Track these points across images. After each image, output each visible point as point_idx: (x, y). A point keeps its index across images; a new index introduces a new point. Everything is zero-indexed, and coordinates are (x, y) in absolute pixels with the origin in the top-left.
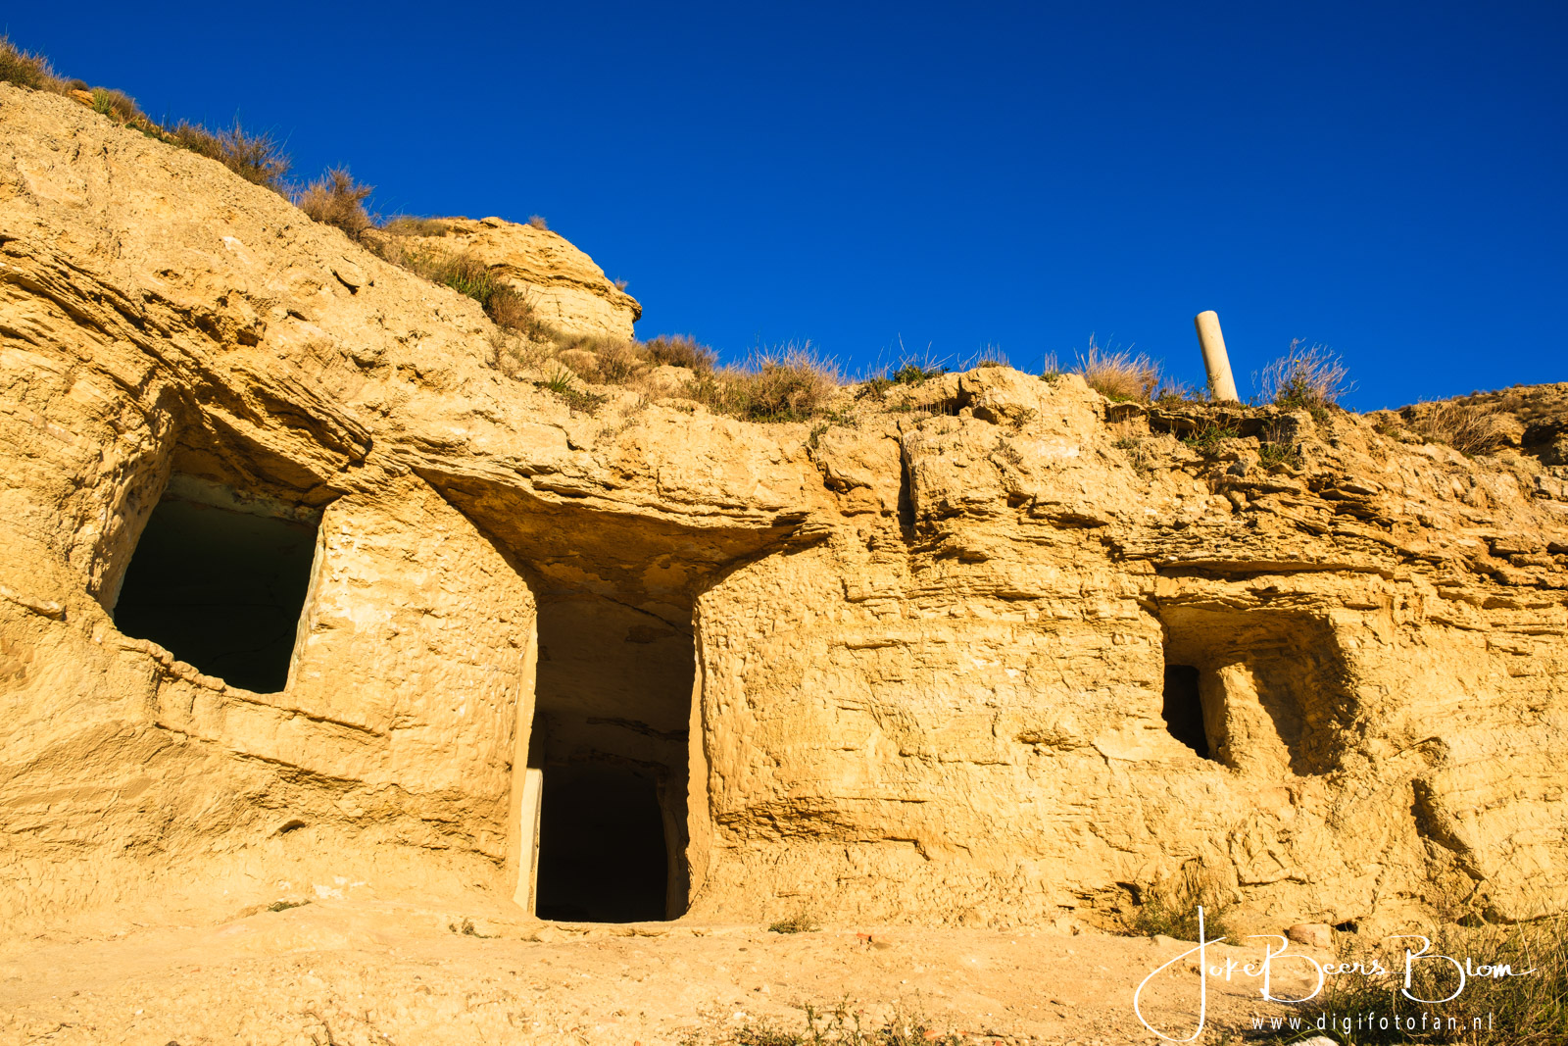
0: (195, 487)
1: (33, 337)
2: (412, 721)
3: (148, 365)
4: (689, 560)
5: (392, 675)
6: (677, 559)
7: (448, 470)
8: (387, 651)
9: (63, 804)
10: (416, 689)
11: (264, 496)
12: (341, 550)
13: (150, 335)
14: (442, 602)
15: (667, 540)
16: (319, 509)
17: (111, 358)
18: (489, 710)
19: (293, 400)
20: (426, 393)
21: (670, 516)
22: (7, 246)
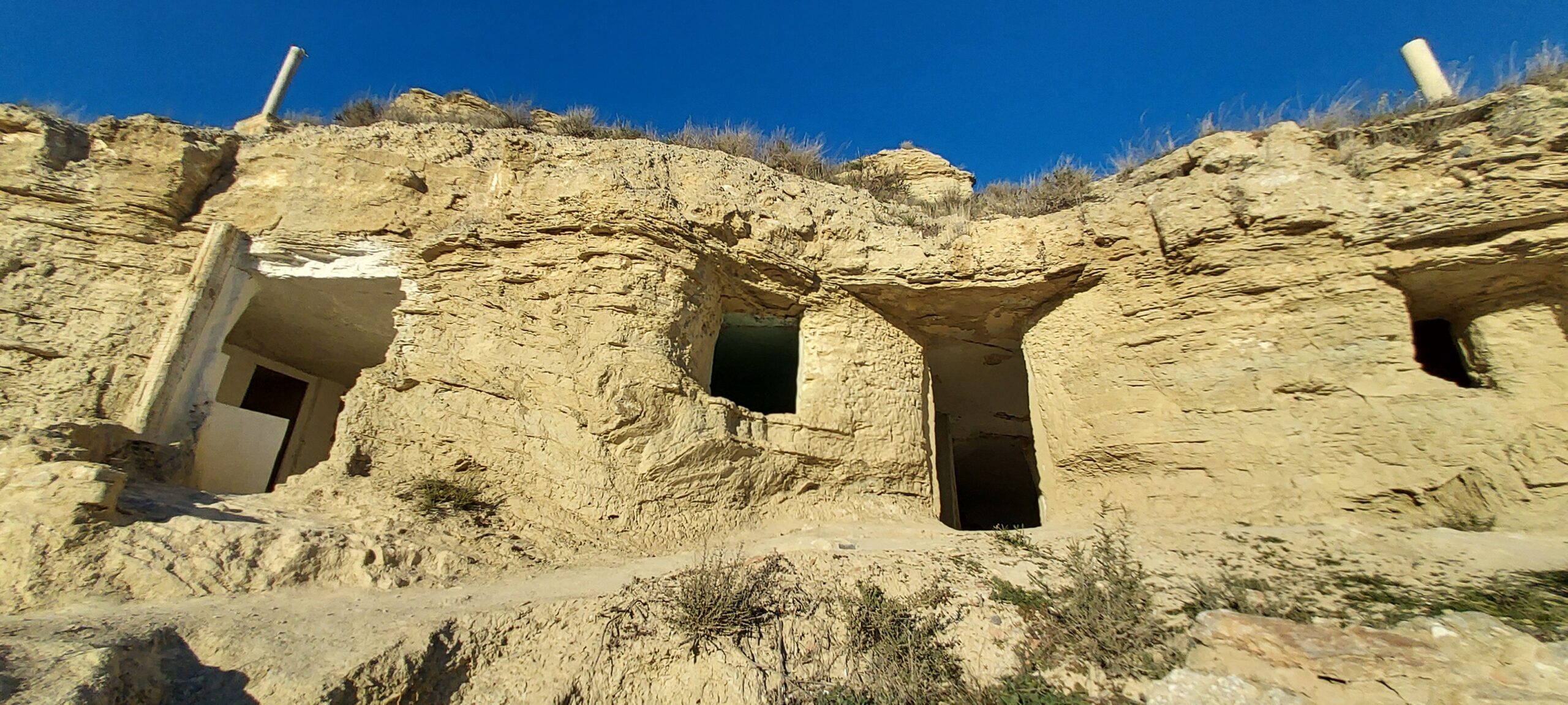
0: (735, 318)
1: (644, 256)
2: (864, 425)
3: (697, 258)
4: (1012, 310)
5: (848, 400)
6: (1004, 310)
7: (859, 283)
8: (843, 388)
9: (695, 483)
10: (863, 406)
11: (769, 316)
12: (811, 337)
13: (695, 244)
14: (870, 357)
15: (996, 299)
16: (799, 317)
17: (680, 259)
18: (906, 415)
19: (770, 261)
20: (840, 243)
21: (994, 284)
22: (625, 214)
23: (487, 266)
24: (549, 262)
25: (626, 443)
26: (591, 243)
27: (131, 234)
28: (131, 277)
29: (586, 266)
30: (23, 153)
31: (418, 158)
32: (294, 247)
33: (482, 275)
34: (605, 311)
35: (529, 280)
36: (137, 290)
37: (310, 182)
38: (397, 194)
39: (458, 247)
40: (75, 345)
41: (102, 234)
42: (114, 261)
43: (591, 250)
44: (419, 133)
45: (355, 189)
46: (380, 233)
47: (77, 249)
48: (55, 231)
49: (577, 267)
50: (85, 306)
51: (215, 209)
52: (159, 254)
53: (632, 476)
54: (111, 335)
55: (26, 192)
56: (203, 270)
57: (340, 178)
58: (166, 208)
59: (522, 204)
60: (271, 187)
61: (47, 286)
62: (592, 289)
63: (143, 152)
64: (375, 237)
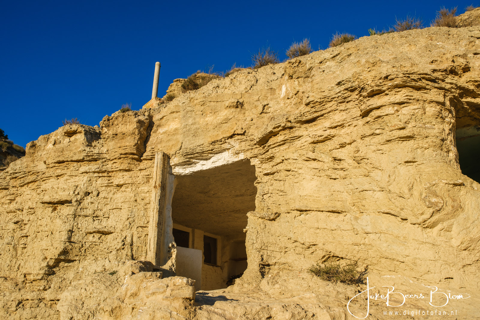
1: (409, 101)
3: (443, 93)
13: (439, 83)
17: (432, 96)
22: (389, 78)
23: (300, 137)
24: (339, 124)
25: (439, 227)
26: (369, 103)
27: (124, 169)
28: (128, 189)
29: (368, 119)
30: (78, 143)
31: (237, 92)
32: (192, 156)
33: (298, 143)
34: (393, 143)
35: (328, 139)
36: (132, 195)
37: (190, 121)
38: (234, 114)
39: (281, 130)
40: (116, 227)
41: (113, 172)
42: (120, 183)
43: (371, 107)
44: (232, 80)
45: (213, 117)
46: (231, 137)
47: (105, 181)
48: (96, 175)
49: (361, 122)
50: (114, 207)
51: (153, 147)
52: (136, 175)
53: (451, 249)
54: (128, 219)
55: (82, 161)
56: (158, 178)
57: (204, 114)
58: (135, 152)
59: (313, 94)
60: (173, 129)
61: (98, 201)
62: (378, 132)
63: (121, 128)
64: (230, 140)
